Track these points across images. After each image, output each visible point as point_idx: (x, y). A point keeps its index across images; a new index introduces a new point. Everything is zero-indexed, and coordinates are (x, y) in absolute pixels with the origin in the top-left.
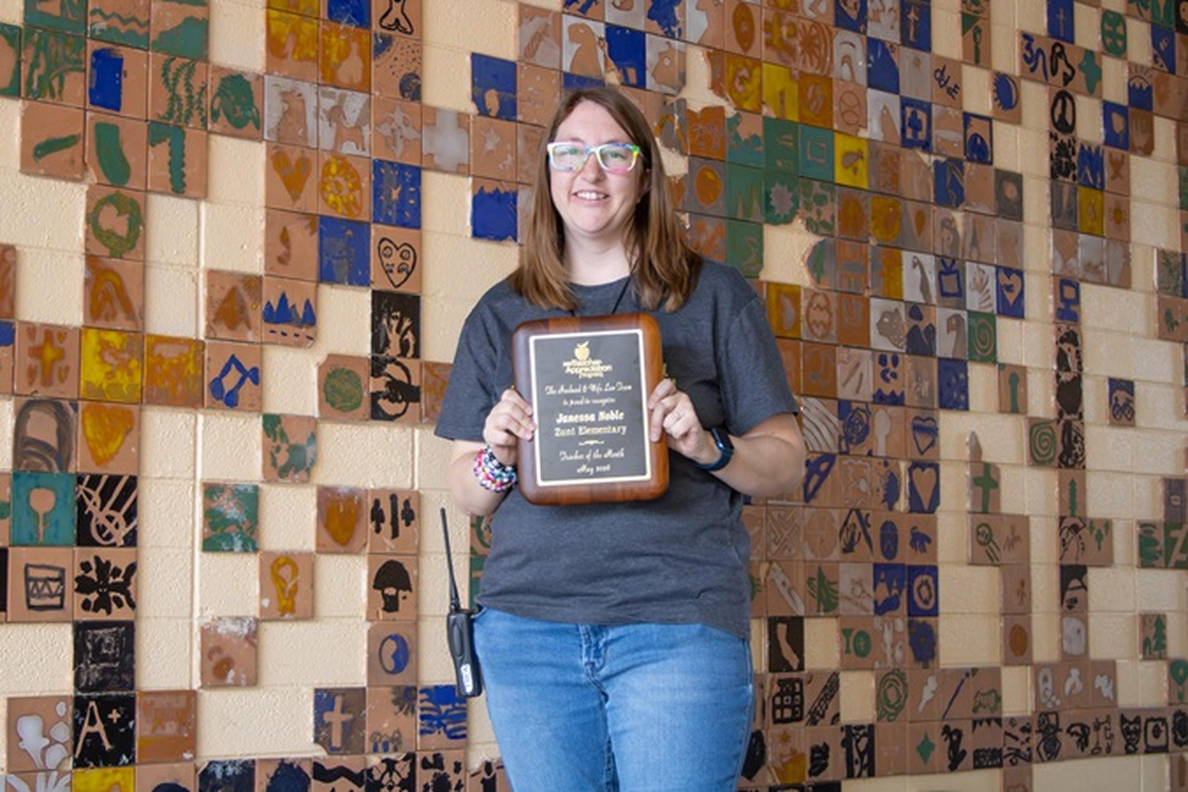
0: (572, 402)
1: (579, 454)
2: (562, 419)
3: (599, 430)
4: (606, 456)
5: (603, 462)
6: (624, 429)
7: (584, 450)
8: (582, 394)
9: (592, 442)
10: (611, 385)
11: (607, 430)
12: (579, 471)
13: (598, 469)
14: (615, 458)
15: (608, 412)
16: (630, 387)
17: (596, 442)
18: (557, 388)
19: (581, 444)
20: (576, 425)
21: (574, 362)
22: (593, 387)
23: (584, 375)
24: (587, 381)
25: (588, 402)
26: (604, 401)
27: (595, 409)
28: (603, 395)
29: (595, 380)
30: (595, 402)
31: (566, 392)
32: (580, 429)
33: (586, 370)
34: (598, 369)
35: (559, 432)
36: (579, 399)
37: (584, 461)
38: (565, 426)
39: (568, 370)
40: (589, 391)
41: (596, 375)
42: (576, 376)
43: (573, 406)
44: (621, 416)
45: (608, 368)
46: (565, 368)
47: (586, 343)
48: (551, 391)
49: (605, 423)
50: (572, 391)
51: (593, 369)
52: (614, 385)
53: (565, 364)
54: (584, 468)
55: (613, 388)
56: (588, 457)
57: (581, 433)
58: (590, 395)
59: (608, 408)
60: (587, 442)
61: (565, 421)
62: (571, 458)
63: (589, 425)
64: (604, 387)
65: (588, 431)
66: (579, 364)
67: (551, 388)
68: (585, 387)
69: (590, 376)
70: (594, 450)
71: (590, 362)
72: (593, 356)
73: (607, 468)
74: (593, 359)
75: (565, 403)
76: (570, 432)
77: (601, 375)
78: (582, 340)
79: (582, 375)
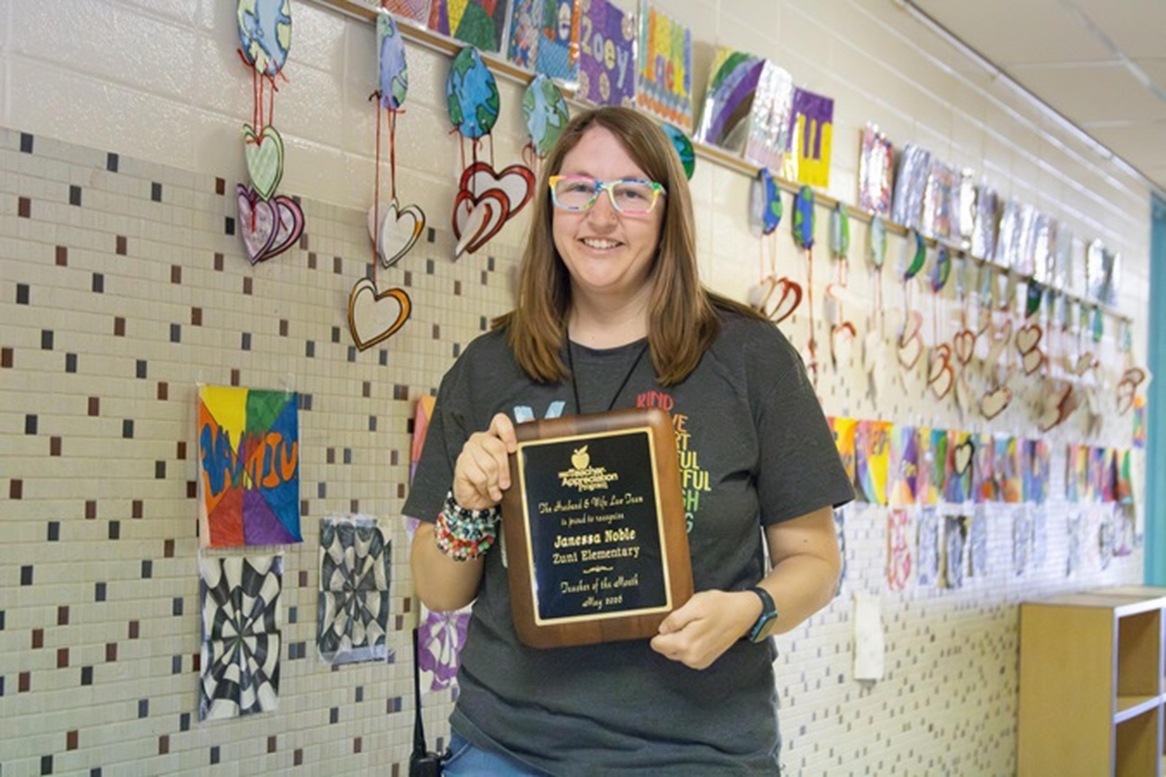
0: (571, 521)
1: (584, 584)
2: (562, 542)
3: (606, 554)
4: (616, 585)
5: (615, 592)
6: (637, 550)
7: (590, 579)
8: (583, 510)
9: (598, 570)
10: (618, 498)
11: (615, 553)
12: (585, 605)
13: (608, 601)
14: (628, 587)
15: (616, 530)
16: (641, 499)
17: (604, 568)
18: (552, 505)
19: (585, 572)
20: (578, 549)
21: (571, 471)
22: (596, 501)
23: (585, 487)
24: (588, 494)
25: (591, 520)
26: (611, 518)
27: (599, 528)
28: (610, 510)
29: (598, 493)
30: (600, 519)
31: (564, 509)
32: (584, 553)
33: (586, 480)
34: (601, 478)
35: (558, 559)
36: (581, 518)
37: (591, 593)
38: (563, 551)
39: (565, 482)
40: (591, 506)
41: (599, 486)
42: (575, 488)
43: (573, 525)
44: (632, 535)
45: (613, 477)
46: (562, 480)
47: (585, 448)
48: (545, 508)
49: (613, 545)
50: (572, 507)
51: (595, 479)
52: (622, 497)
53: (562, 475)
54: (590, 601)
55: (621, 501)
56: (595, 587)
57: (584, 559)
58: (593, 511)
59: (615, 526)
60: (592, 570)
61: (565, 545)
62: (574, 589)
63: (594, 547)
64: (609, 502)
65: (593, 556)
66: (577, 474)
67: (545, 505)
68: (586, 502)
69: (592, 488)
70: (602, 579)
71: (591, 470)
72: (593, 463)
73: (619, 599)
74: (594, 467)
75: (564, 523)
76: (571, 558)
77: (605, 486)
78: (578, 444)
79: (582, 487)
